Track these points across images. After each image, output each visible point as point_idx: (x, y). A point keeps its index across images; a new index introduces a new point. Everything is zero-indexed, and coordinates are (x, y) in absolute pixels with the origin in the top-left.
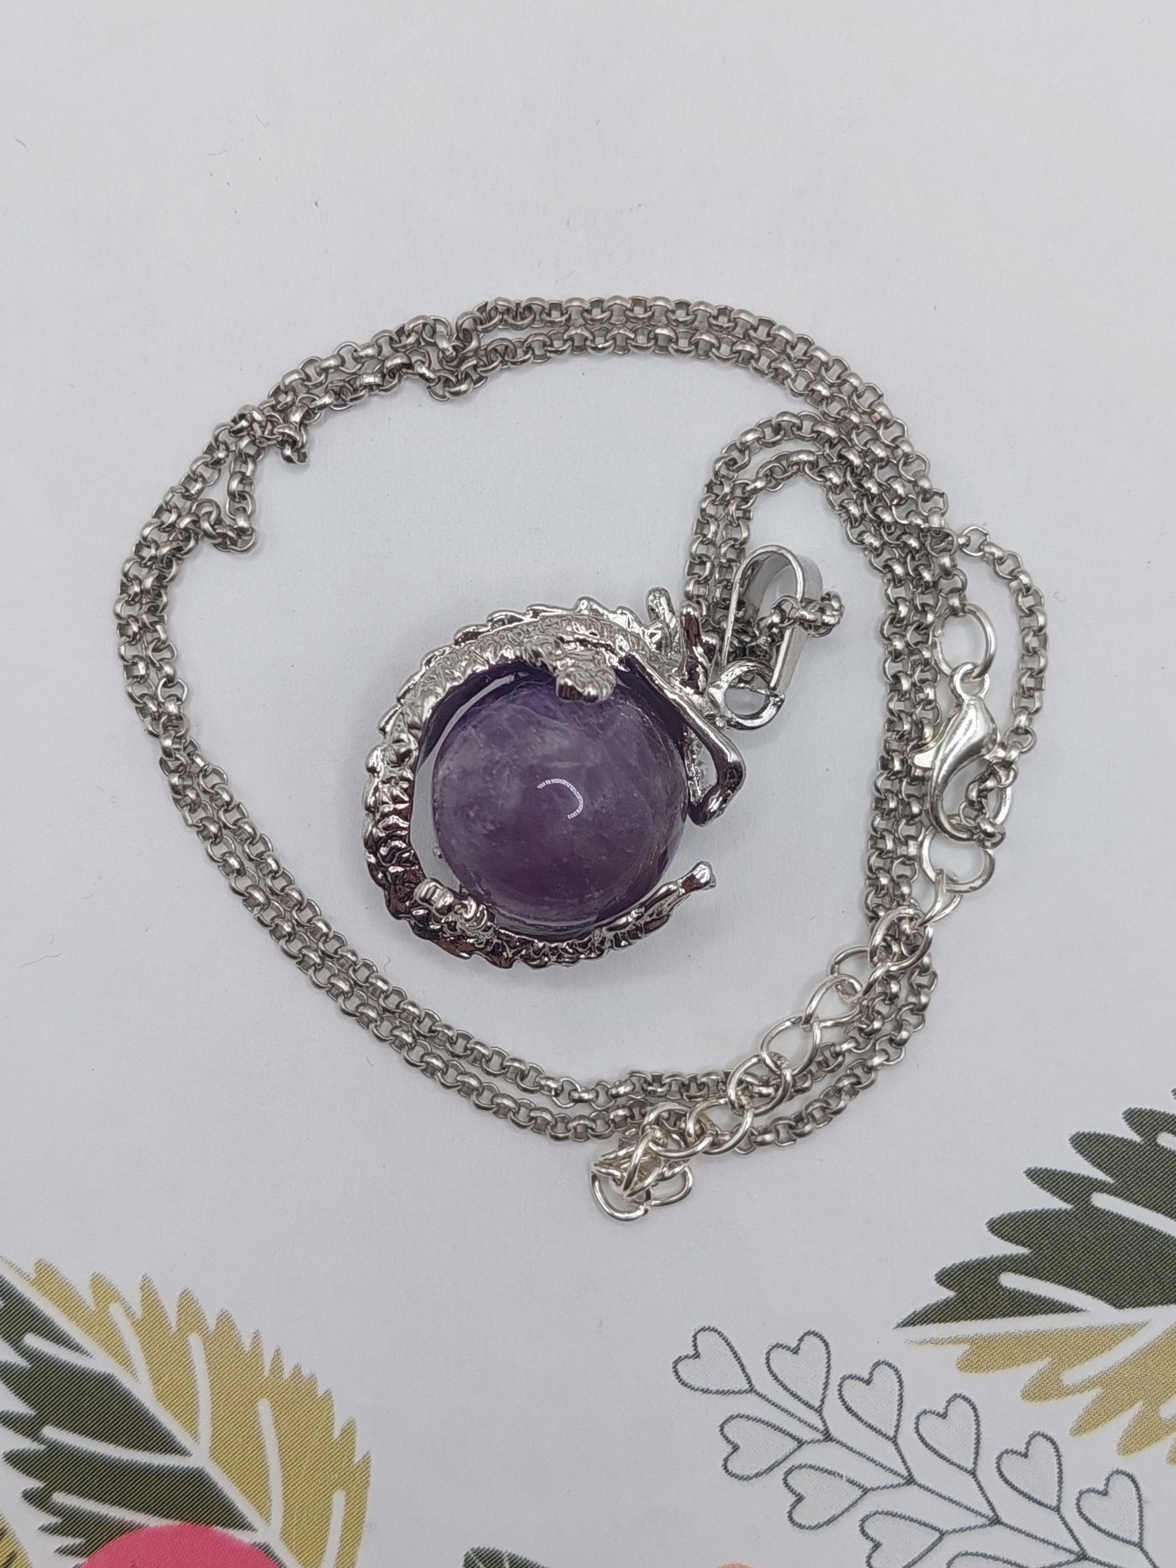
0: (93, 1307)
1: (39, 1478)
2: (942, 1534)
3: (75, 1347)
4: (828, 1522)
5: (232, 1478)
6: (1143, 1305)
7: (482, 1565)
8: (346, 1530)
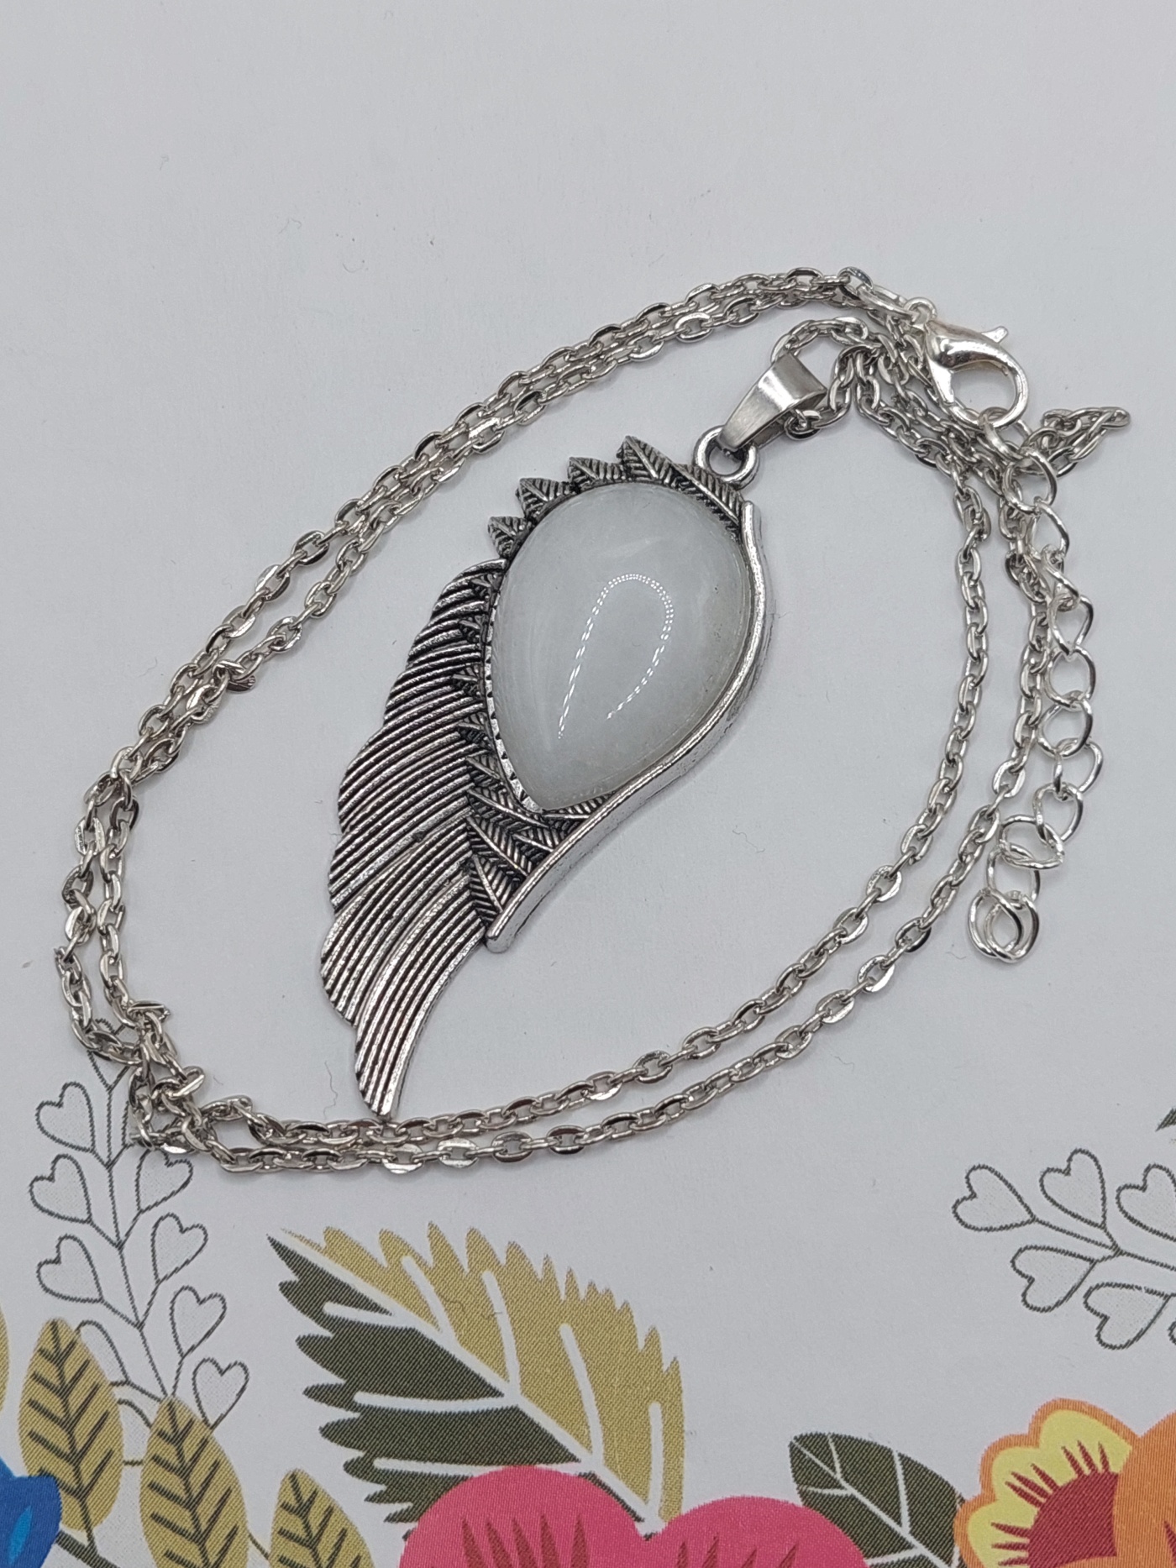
0: (385, 1264)
1: (359, 1448)
3: (375, 1308)
4: (1138, 1337)
5: (546, 1410)
7: (808, 1453)
8: (667, 1443)
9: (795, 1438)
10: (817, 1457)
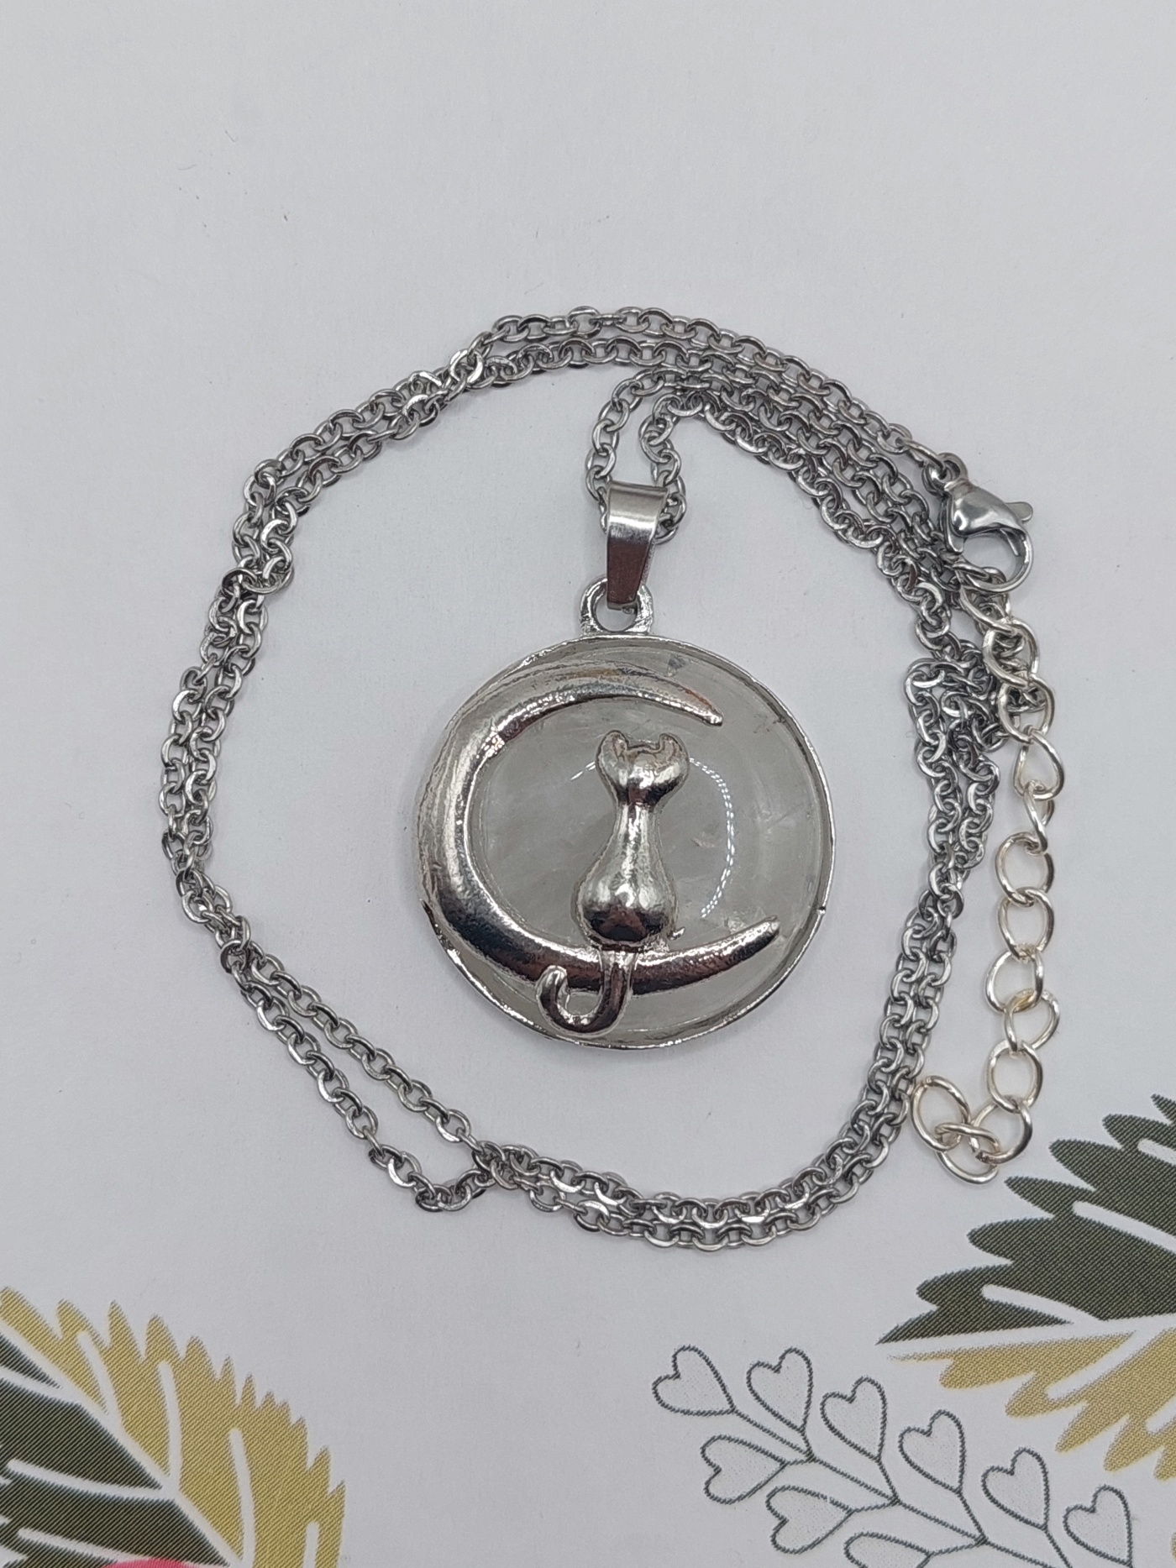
0: (60, 1336)
1: (5, 1514)
2: (929, 1556)
3: (42, 1378)
4: (813, 1545)
5: (203, 1510)
6: (1128, 1316)
8: (320, 1563)
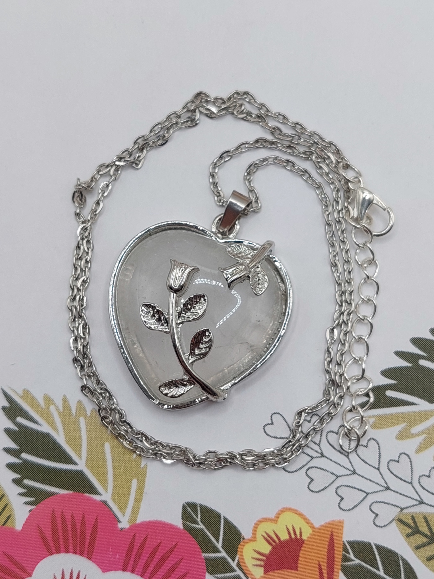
0: (44, 407)
1: (19, 474)
2: (367, 494)
3: (36, 422)
4: (323, 489)
5: (93, 474)
7: (189, 509)
8: (137, 495)
9: (185, 502)
10: (192, 511)
